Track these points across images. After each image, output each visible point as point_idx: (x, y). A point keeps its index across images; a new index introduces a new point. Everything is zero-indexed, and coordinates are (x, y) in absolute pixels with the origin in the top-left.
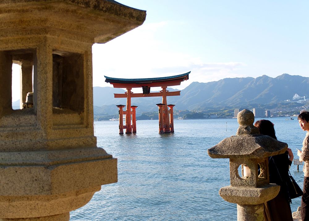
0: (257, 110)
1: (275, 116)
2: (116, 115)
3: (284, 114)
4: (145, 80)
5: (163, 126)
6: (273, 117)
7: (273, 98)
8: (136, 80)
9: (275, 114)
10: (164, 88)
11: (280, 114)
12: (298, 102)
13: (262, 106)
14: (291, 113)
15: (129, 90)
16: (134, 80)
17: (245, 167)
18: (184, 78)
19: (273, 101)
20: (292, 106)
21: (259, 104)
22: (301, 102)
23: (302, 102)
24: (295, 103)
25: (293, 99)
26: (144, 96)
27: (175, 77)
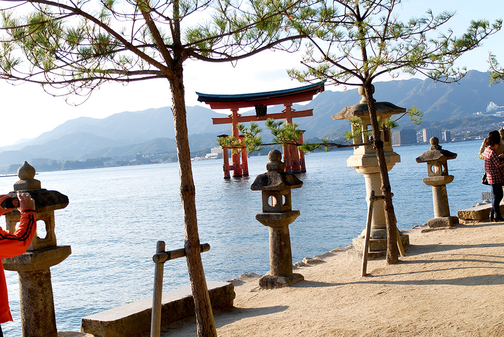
0: (430, 131)
1: (459, 139)
2: (200, 151)
3: (473, 135)
4: (258, 95)
5: (290, 164)
6: (455, 141)
7: (455, 111)
8: (245, 96)
9: (459, 136)
10: (289, 107)
11: (467, 135)
12: (495, 115)
13: (437, 124)
14: (484, 133)
15: (235, 111)
16: (242, 96)
17: (435, 167)
18: (318, 89)
19: (455, 116)
20: (486, 122)
21: (433, 122)
22: (500, 115)
23: (502, 115)
24: (490, 116)
25: (488, 111)
26: (259, 120)
27: (304, 88)
